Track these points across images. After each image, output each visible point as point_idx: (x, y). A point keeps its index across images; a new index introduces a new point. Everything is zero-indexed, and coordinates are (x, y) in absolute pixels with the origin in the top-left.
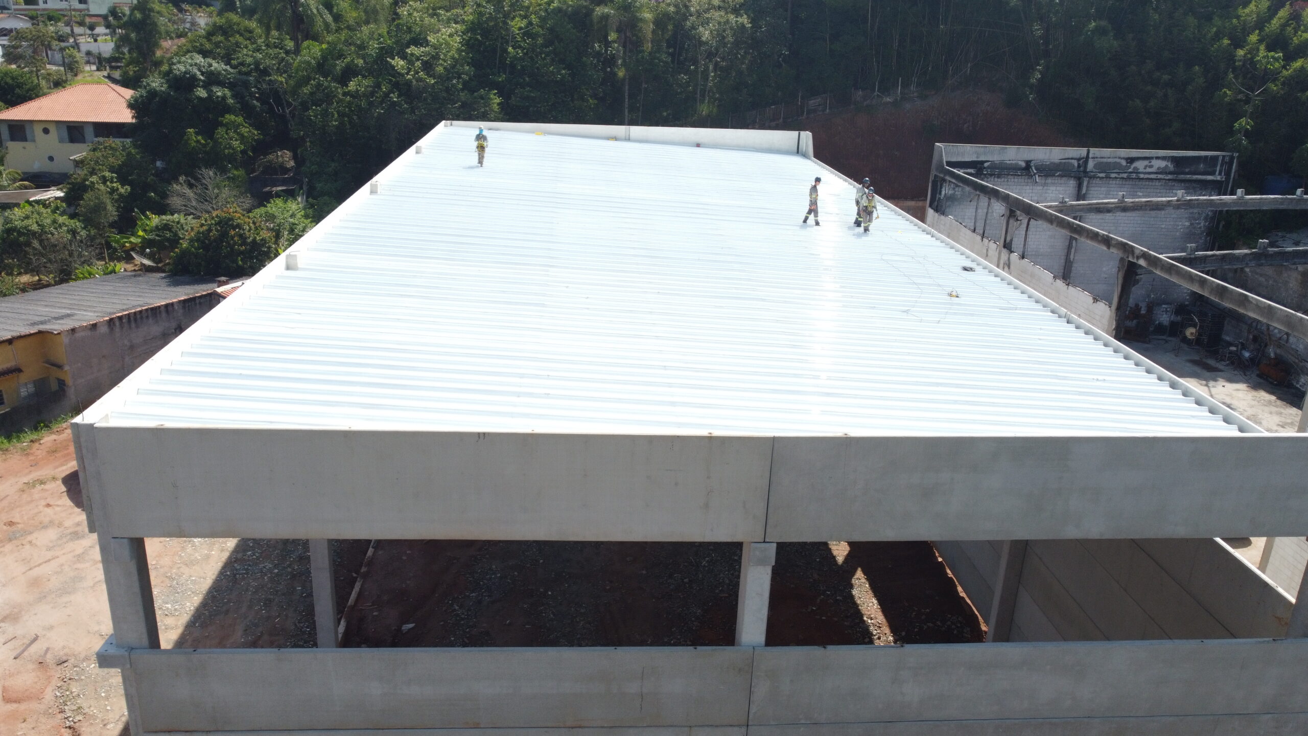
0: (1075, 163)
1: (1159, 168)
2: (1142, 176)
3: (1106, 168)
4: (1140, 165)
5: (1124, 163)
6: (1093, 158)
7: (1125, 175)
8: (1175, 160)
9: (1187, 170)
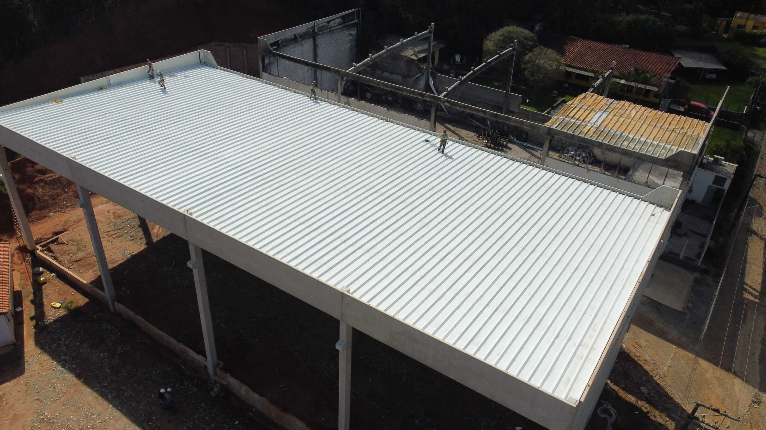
0: (311, 30)
1: (338, 23)
2: (334, 28)
3: (321, 29)
4: (332, 24)
5: (327, 24)
6: (316, 25)
7: (328, 30)
8: (343, 17)
9: (346, 20)
